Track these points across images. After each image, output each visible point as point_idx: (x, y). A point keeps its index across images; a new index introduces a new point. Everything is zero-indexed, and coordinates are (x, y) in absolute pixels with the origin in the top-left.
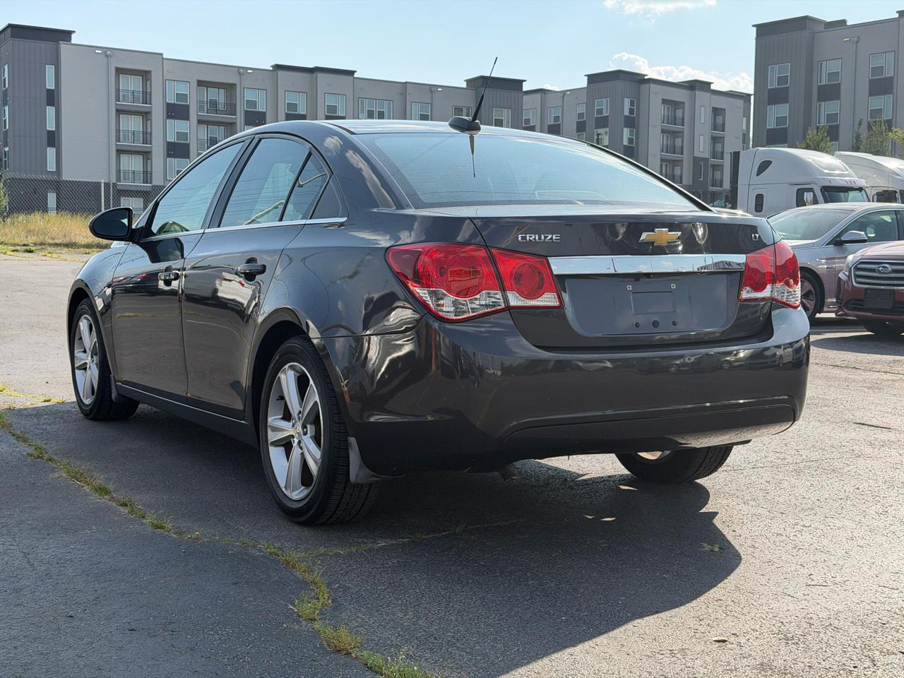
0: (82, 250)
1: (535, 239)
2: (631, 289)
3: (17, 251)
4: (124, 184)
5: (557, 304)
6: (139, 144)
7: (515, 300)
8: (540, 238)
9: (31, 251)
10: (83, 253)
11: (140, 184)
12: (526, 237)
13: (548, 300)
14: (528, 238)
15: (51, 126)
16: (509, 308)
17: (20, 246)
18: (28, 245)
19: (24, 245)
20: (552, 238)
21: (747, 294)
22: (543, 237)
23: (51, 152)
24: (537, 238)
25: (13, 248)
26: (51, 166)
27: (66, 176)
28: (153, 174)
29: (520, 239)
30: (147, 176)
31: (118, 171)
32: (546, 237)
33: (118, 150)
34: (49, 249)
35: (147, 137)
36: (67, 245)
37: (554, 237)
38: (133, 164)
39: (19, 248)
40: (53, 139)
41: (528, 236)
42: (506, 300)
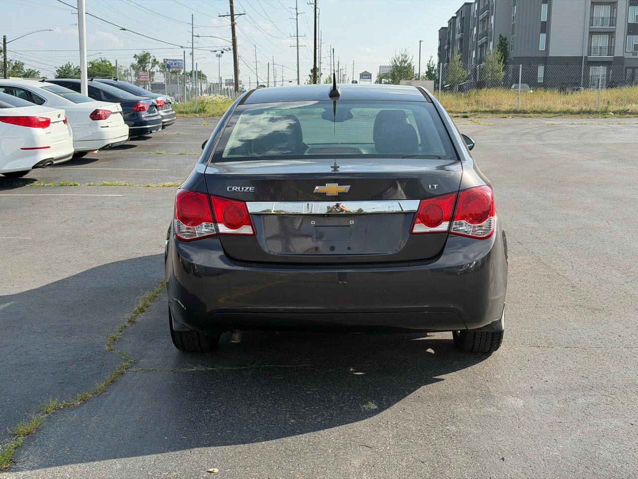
0: (502, 115)
1: (237, 190)
2: (314, 223)
3: (458, 117)
4: (594, 56)
5: (252, 233)
6: (607, 27)
7: (223, 228)
8: (241, 189)
9: (466, 117)
10: (502, 118)
11: (605, 56)
12: (232, 188)
13: (246, 230)
14: (233, 189)
15: (544, 18)
16: (219, 235)
17: (461, 113)
18: (466, 113)
19: (464, 113)
20: (248, 189)
21: (419, 228)
22: (243, 189)
23: (543, 37)
24: (239, 189)
25: (456, 115)
26: (542, 47)
27: (552, 54)
28: (615, 48)
29: (228, 189)
30: (611, 49)
31: (590, 48)
32: (244, 189)
33: (590, 32)
34: (480, 115)
35: (613, 21)
36: (492, 112)
37: (250, 189)
38: (601, 41)
39: (459, 115)
40: (545, 27)
41: (233, 187)
42: (217, 229)
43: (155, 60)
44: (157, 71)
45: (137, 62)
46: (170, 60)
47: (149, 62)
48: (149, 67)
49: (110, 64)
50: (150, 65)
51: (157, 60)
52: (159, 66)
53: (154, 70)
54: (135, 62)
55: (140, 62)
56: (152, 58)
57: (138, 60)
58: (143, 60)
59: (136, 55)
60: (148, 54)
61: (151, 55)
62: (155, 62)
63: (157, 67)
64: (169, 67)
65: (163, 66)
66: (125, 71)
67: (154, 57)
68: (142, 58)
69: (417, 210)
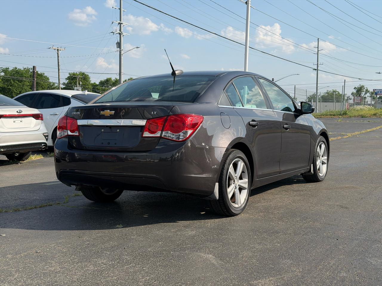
2: (103, 131)
7: (70, 133)
16: (68, 136)
20: (78, 113)
21: (146, 134)
22: (76, 113)
43: (367, 90)
44: (368, 97)
45: (356, 91)
46: (377, 90)
47: (363, 91)
48: (363, 94)
49: (339, 93)
50: (364, 93)
51: (368, 90)
52: (370, 94)
53: (366, 96)
54: (355, 91)
55: (358, 91)
56: (366, 89)
57: (356, 90)
58: (359, 90)
59: (355, 87)
60: (363, 86)
61: (365, 87)
62: (367, 91)
63: (368, 94)
64: (376, 94)
65: (372, 93)
66: (347, 97)
67: (367, 88)
68: (359, 89)
69: (145, 124)
